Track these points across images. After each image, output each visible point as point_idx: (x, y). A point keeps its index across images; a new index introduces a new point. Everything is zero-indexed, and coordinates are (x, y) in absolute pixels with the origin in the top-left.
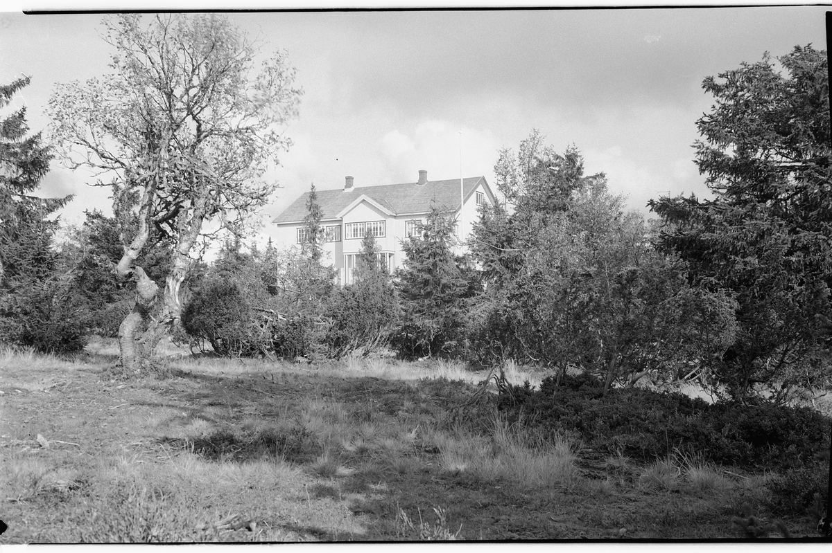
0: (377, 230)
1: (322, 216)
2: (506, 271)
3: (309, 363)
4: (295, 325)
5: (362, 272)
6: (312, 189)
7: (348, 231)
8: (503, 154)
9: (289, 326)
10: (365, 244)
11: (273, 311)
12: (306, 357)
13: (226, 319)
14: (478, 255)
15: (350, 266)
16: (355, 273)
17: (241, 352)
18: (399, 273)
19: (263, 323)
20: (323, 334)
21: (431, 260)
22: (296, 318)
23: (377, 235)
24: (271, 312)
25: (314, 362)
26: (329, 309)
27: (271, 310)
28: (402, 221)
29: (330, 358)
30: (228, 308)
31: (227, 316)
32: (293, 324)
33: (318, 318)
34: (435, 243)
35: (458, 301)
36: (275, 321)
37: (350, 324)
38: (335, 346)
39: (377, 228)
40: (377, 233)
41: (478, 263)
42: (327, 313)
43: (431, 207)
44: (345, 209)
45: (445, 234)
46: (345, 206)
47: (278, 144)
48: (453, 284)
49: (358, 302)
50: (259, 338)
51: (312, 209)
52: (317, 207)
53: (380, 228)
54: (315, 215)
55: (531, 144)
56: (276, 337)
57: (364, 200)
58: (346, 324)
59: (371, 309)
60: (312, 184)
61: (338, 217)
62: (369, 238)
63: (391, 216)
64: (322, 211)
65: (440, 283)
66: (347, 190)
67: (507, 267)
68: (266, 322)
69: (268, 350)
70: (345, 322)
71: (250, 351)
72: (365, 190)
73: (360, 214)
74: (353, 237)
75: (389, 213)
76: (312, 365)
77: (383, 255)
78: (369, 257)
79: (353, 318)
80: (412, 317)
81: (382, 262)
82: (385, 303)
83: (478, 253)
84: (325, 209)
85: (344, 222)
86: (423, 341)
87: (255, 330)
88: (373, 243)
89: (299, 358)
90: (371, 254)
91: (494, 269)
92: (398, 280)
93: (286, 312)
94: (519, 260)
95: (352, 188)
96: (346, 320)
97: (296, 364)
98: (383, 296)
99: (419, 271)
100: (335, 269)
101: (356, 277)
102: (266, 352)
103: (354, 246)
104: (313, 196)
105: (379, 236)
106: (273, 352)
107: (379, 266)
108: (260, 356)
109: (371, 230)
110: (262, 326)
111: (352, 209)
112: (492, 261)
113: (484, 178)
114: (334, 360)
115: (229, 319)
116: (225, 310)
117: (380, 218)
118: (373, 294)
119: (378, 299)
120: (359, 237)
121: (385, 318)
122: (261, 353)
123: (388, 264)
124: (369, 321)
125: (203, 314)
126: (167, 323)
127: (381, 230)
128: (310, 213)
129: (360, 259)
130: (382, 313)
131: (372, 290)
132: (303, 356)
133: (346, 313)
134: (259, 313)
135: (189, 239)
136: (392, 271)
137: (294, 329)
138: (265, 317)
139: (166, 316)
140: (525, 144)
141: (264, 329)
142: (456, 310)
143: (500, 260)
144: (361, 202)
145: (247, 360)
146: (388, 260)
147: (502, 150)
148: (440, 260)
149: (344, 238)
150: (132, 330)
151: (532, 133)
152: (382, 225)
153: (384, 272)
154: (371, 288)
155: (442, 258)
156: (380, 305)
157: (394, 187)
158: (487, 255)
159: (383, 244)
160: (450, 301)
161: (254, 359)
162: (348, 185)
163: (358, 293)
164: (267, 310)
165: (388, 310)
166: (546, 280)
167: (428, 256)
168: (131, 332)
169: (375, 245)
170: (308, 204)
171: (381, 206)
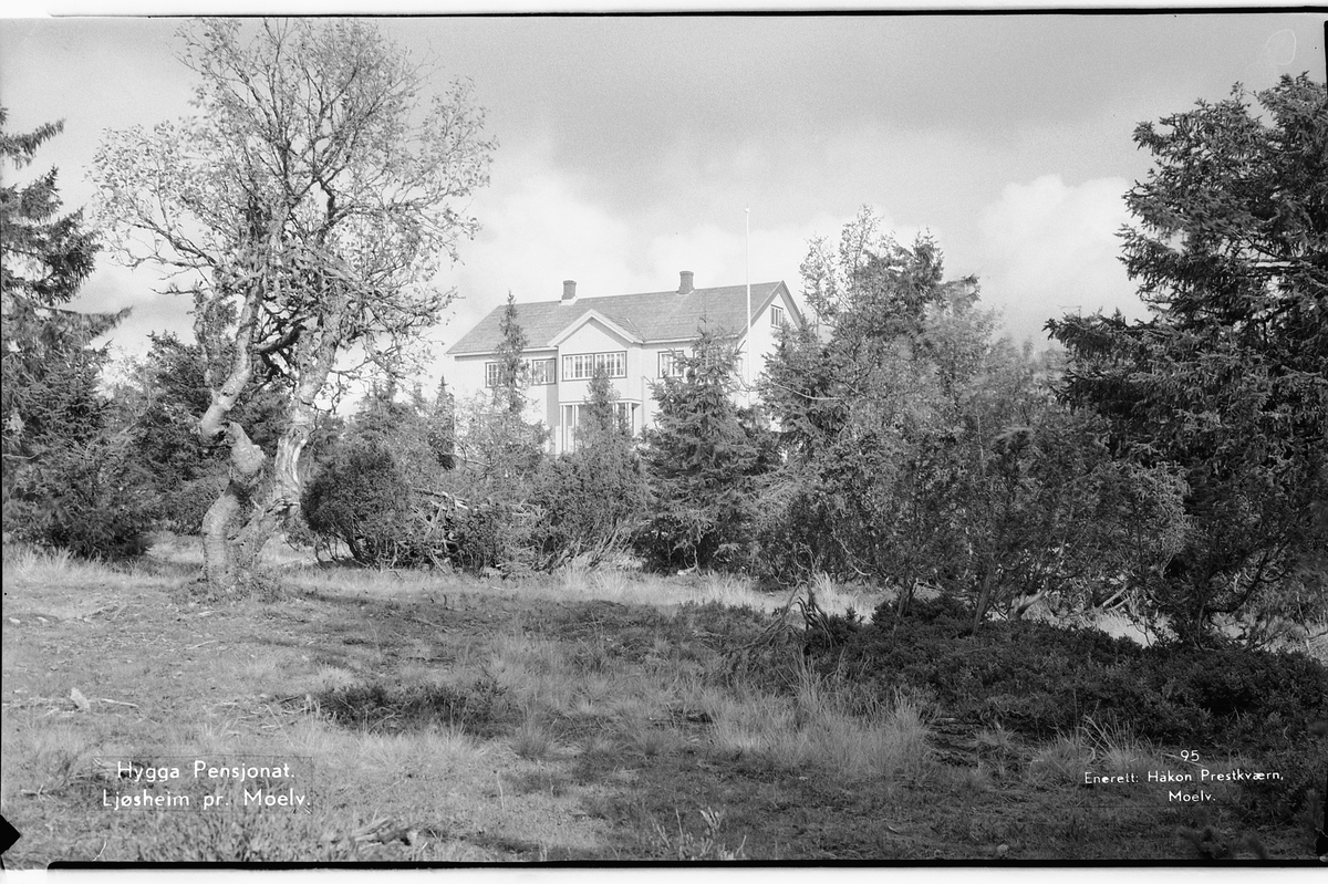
0: (613, 366)
1: (525, 343)
2: (818, 433)
3: (504, 578)
4: (481, 516)
5: (589, 434)
6: (510, 300)
7: (566, 368)
8: (814, 246)
9: (473, 519)
10: (594, 389)
11: (446, 495)
12: (499, 568)
13: (372, 506)
14: (773, 406)
15: (569, 423)
16: (578, 435)
17: (396, 560)
18: (647, 435)
19: (431, 514)
20: (527, 532)
22: (484, 506)
23: (613, 374)
24: (444, 497)
25: (511, 575)
26: (537, 492)
27: (444, 493)
28: (653, 352)
29: (537, 570)
30: (375, 490)
31: (375, 502)
32: (479, 516)
33: (519, 507)
34: (706, 387)
35: (741, 480)
36: (449, 510)
37: (569, 515)
38: (545, 551)
39: (613, 363)
40: (613, 371)
42: (532, 497)
43: (699, 330)
44: (562, 333)
45: (721, 373)
46: (562, 328)
47: (457, 228)
48: (734, 453)
49: (582, 480)
50: (425, 537)
51: (509, 333)
52: (517, 329)
53: (618, 363)
54: (514, 342)
55: (860, 229)
56: (451, 535)
57: (592, 318)
58: (562, 516)
59: (602, 491)
60: (510, 292)
61: (551, 346)
62: (600, 379)
63: (635, 344)
64: (526, 336)
65: (712, 452)
66: (566, 303)
67: (820, 426)
68: (436, 512)
69: (439, 556)
70: (561, 512)
71: (410, 558)
72: (595, 303)
73: (586, 341)
74: (574, 378)
75: (632, 338)
76: (508, 581)
77: (622, 407)
78: (600, 409)
79: (574, 505)
80: (668, 505)
81: (621, 418)
82: (625, 483)
84: (530, 333)
85: (560, 353)
86: (684, 544)
87: (418, 525)
88: (606, 386)
89: (488, 570)
90: (603, 405)
91: (800, 428)
92: (647, 447)
93: (468, 496)
94: (839, 416)
95: (574, 300)
96: (563, 509)
97: (483, 579)
98: (622, 470)
99: (680, 431)
100: (546, 428)
101: (579, 442)
102: (435, 559)
103: (577, 391)
104: (511, 312)
105: (616, 375)
106: (446, 560)
107: (616, 423)
108: (426, 566)
109: (603, 367)
110: (429, 518)
111: (574, 333)
112: (796, 417)
113: (783, 284)
114: (542, 572)
115: (377, 507)
116: (372, 493)
117: (618, 347)
118: (606, 468)
119: (613, 476)
120: (584, 377)
121: (625, 506)
122: (428, 561)
123: (630, 420)
124: (600, 512)
125: (337, 498)
126: (279, 513)
127: (619, 366)
128: (506, 338)
129: (585, 412)
130: (621, 498)
131: (604, 461)
132: (494, 567)
133: (562, 498)
134: (425, 498)
135: (315, 379)
136: (636, 432)
137: (481, 523)
138: (434, 503)
139: (277, 501)
140: (850, 229)
141: (432, 524)
142: (740, 494)
143: (809, 415)
144: (588, 321)
145: (404, 573)
146: (630, 414)
147: (814, 240)
148: (714, 415)
149: (560, 379)
150: (223, 523)
151: (862, 213)
152: (621, 358)
153: (623, 434)
154: (602, 458)
155: (716, 411)
156: (616, 485)
157: (641, 297)
158: (788, 407)
159: (621, 389)
160: (729, 480)
161: (417, 571)
162: (567, 295)
163: (583, 466)
164: (437, 493)
165: (630, 493)
166: (882, 448)
167: (693, 408)
168: (221, 526)
169: (609, 390)
170: (504, 325)
171: (619, 328)
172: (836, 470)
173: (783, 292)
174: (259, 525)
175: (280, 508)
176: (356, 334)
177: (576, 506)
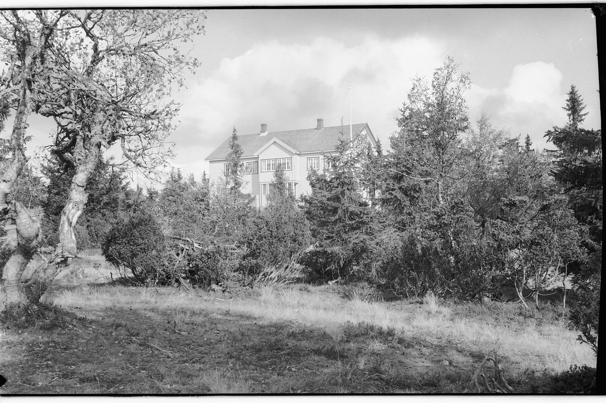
0: (285, 165)
1: (242, 153)
3: (224, 291)
4: (209, 254)
5: (274, 198)
6: (234, 132)
7: (263, 166)
8: (416, 83)
9: (203, 256)
10: (276, 176)
11: (189, 240)
12: (221, 285)
13: (141, 249)
14: (364, 183)
15: (264, 193)
16: (268, 198)
17: (157, 281)
18: (303, 199)
19: (180, 252)
20: (237, 263)
21: (340, 189)
22: (211, 247)
23: (285, 168)
24: (188, 241)
25: (228, 290)
26: (244, 236)
27: (188, 239)
28: (304, 158)
29: (244, 286)
30: (143, 239)
31: (143, 246)
32: (207, 254)
33: (233, 246)
35: (365, 228)
36: (191, 249)
37: (263, 253)
38: (249, 274)
39: (285, 163)
40: (285, 167)
41: (364, 189)
42: (242, 239)
44: (261, 149)
46: (260, 147)
48: (361, 212)
49: (271, 231)
50: (175, 267)
51: (234, 148)
52: (238, 146)
53: (288, 163)
54: (236, 152)
55: (446, 72)
56: (191, 266)
57: (275, 142)
58: (259, 253)
59: (284, 238)
60: (234, 127)
61: (255, 155)
62: (279, 172)
63: (296, 154)
64: (242, 149)
65: (348, 211)
66: (262, 135)
67: (406, 195)
68: (182, 250)
69: (184, 278)
70: (258, 251)
71: (165, 281)
72: (276, 134)
73: (272, 153)
74: (267, 171)
75: (294, 151)
76: (226, 294)
77: (290, 184)
78: (279, 186)
79: (266, 247)
80: (323, 243)
81: (289, 189)
82: (297, 232)
83: (364, 182)
84: (246, 151)
85: (260, 159)
86: (333, 267)
87: (171, 260)
88: (282, 174)
89: (214, 286)
90: (281, 183)
91: (396, 197)
92: (303, 204)
93: (202, 240)
95: (267, 133)
96: (259, 249)
97: (211, 292)
98: (295, 224)
99: (328, 199)
100: (252, 196)
101: (269, 202)
102: (181, 280)
103: (267, 177)
104: (235, 138)
105: (287, 169)
106: (188, 281)
107: (287, 192)
108: (176, 285)
109: (280, 165)
110: (178, 255)
111: (266, 149)
112: (393, 190)
113: (367, 125)
114: (248, 287)
115: (144, 249)
116: (141, 241)
117: (287, 155)
118: (286, 223)
119: (291, 228)
120: (271, 170)
121: (297, 246)
122: (177, 281)
123: (294, 191)
124: (282, 249)
125: (120, 244)
126: (58, 263)
127: (288, 165)
128: (232, 151)
129: (272, 187)
130: (295, 241)
131: (285, 219)
132: (217, 284)
133: (259, 243)
134: (176, 242)
135: (86, 169)
136: (297, 197)
137: (209, 258)
138: (182, 245)
139: (57, 255)
140: (439, 72)
141: (180, 258)
142: (366, 237)
143: (400, 188)
144: (273, 144)
145: (163, 290)
146: (294, 188)
147: (416, 79)
148: (348, 189)
149: (260, 171)
150: (16, 272)
151: (447, 62)
152: (289, 161)
153: (292, 197)
154: (283, 217)
155: (349, 187)
156: (292, 233)
157: (298, 131)
158: (389, 184)
159: (289, 176)
160: (359, 228)
161: (170, 288)
162: (263, 131)
163: (272, 222)
164: (184, 239)
165: (300, 238)
166: (467, 211)
167: (336, 185)
168: (15, 275)
169: (284, 176)
170: (231, 144)
171: (288, 146)
172: (436, 226)
173: (367, 129)
174: (44, 272)
175: (59, 260)
176: (114, 138)
177: (267, 247)
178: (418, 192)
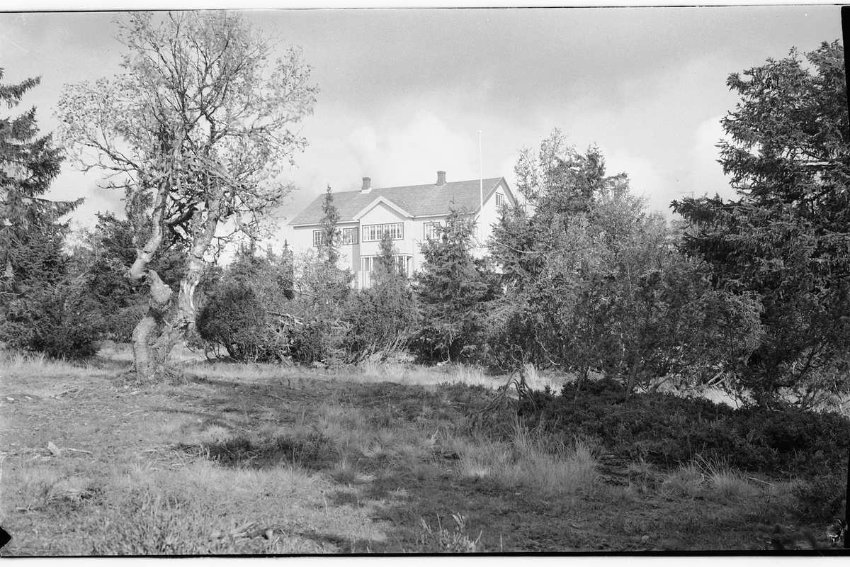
0: (395, 233)
1: (338, 218)
2: (526, 274)
3: (326, 368)
4: (311, 329)
5: (380, 276)
6: (328, 190)
7: (365, 234)
8: (523, 154)
9: (306, 331)
10: (383, 247)
11: (289, 316)
12: (323, 362)
13: (241, 323)
14: (497, 257)
15: (367, 269)
16: (373, 276)
17: (257, 357)
18: (417, 276)
19: (279, 328)
20: (341, 339)
21: (450, 263)
22: (313, 322)
23: (395, 237)
25: (331, 367)
26: (347, 313)
27: (287, 315)
28: (420, 223)
29: (348, 363)
30: (243, 313)
31: (243, 320)
33: (336, 323)
34: (454, 245)
35: (477, 305)
36: (291, 325)
37: (368, 328)
38: (352, 351)
39: (395, 230)
40: (395, 235)
42: (344, 317)
43: (450, 209)
44: (363, 211)
45: (464, 236)
46: (362, 209)
47: (293, 145)
48: (472, 287)
49: (376, 306)
50: (276, 343)
51: (328, 211)
52: (333, 209)
53: (398, 230)
54: (331, 217)
55: (553, 143)
56: (292, 341)
57: (381, 202)
58: (363, 328)
59: (389, 313)
60: (328, 185)
61: (355, 219)
62: (386, 241)
63: (409, 218)
64: (339, 213)
65: (459, 287)
66: (364, 192)
67: (527, 270)
68: (283, 326)
69: (285, 355)
70: (363, 326)
71: (266, 356)
72: (383, 192)
73: (377, 216)
74: (370, 240)
75: (407, 214)
76: (329, 370)
77: (401, 258)
78: (386, 260)
79: (371, 322)
80: (431, 321)
81: (400, 265)
82: (403, 307)
84: (341, 211)
85: (361, 224)
86: (441, 346)
87: (271, 335)
88: (390, 245)
89: (316, 363)
90: (389, 257)
91: (515, 271)
92: (417, 284)
93: (303, 317)
94: (539, 263)
95: (370, 190)
96: (363, 324)
97: (313, 369)
98: (401, 299)
99: (438, 274)
100: (352, 273)
101: (373, 281)
102: (282, 357)
103: (372, 249)
104: (329, 198)
105: (397, 238)
106: (289, 357)
107: (397, 269)
108: (277, 362)
109: (388, 233)
110: (278, 331)
111: (370, 211)
112: (512, 264)
113: (503, 179)
114: (351, 365)
115: (244, 323)
116: (241, 315)
117: (398, 220)
118: (391, 298)
119: (396, 303)
120: (376, 239)
121: (403, 322)
122: (278, 358)
123: (406, 267)
124: (387, 326)
125: (218, 319)
126: (182, 328)
127: (398, 232)
128: (326, 215)
129: (377, 262)
130: (401, 317)
131: (390, 293)
132: (320, 361)
133: (363, 317)
134: (275, 318)
135: (204, 242)
136: (410, 275)
137: (311, 333)
138: (281, 321)
139: (181, 321)
140: (547, 144)
141: (280, 334)
142: (476, 314)
143: (520, 262)
144: (379, 204)
145: (263, 366)
146: (406, 263)
147: (523, 150)
148: (459, 263)
149: (361, 241)
150: (146, 335)
151: (554, 133)
152: (400, 227)
153: (402, 275)
154: (389, 291)
155: (461, 261)
156: (398, 309)
157: (412, 188)
158: (507, 258)
159: (401, 247)
160: (470, 305)
161: (270, 365)
162: (365, 187)
163: (376, 297)
164: (283, 314)
165: (406, 314)
166: (567, 284)
167: (446, 259)
168: (144, 337)
169: (392, 248)
170: (325, 206)
171: (399, 208)
172: (537, 298)
173: (503, 184)
174: (169, 336)
175: (182, 325)
176: (230, 213)
178: (540, 266)
